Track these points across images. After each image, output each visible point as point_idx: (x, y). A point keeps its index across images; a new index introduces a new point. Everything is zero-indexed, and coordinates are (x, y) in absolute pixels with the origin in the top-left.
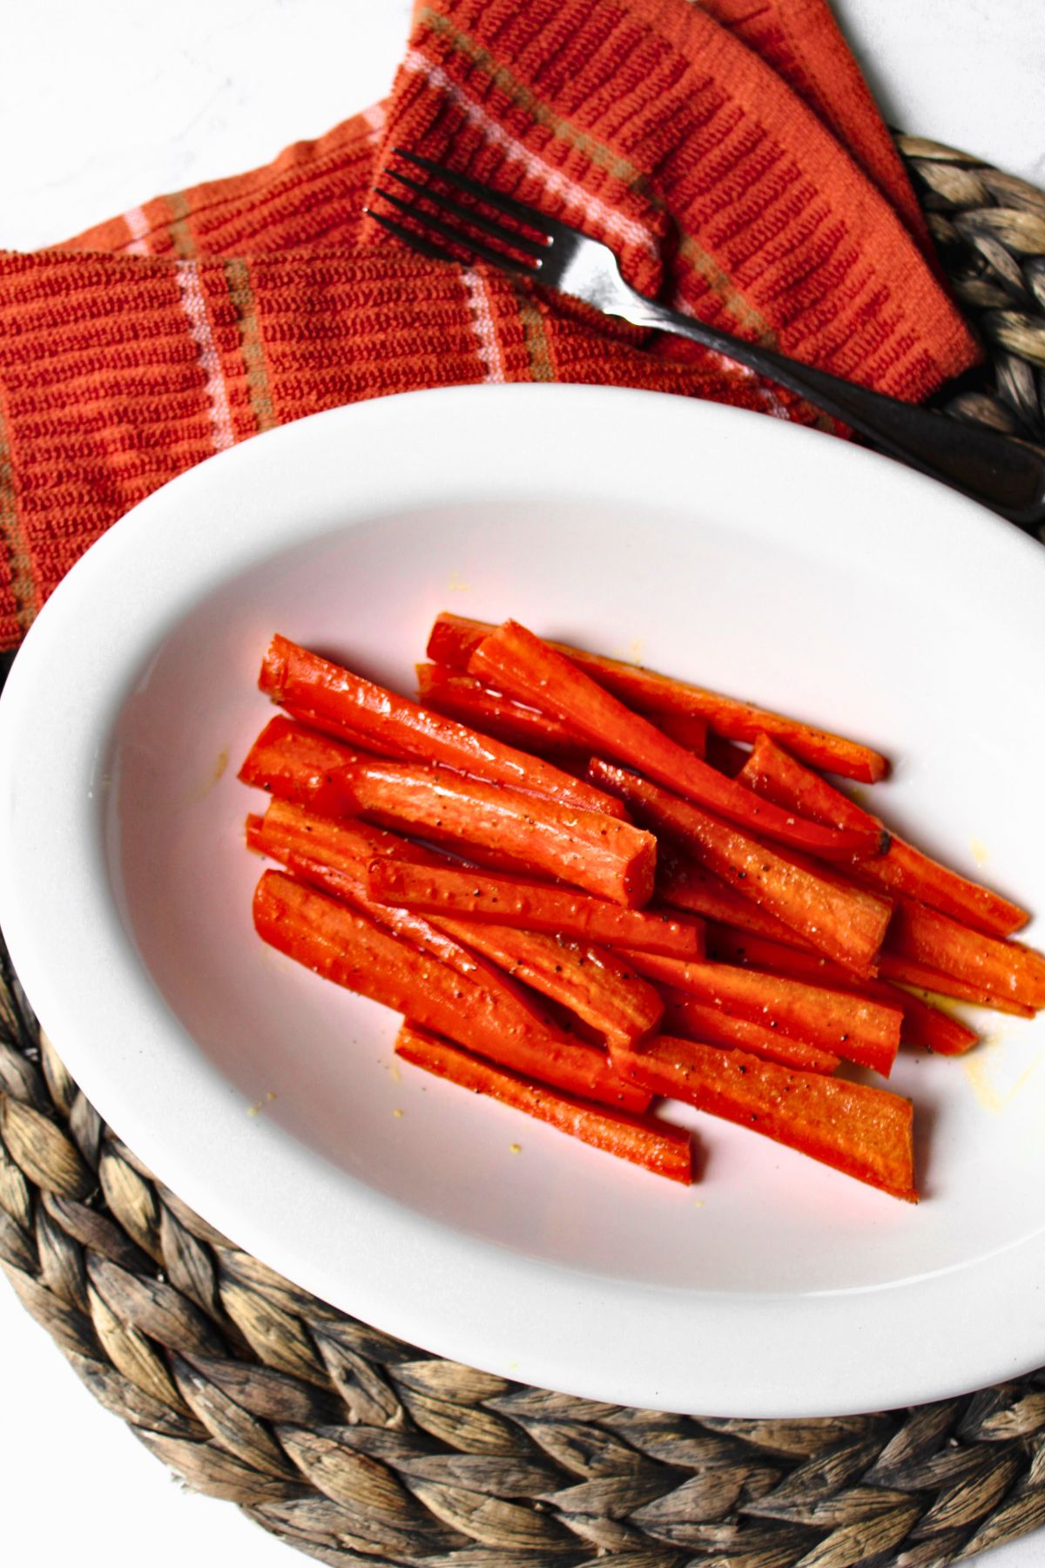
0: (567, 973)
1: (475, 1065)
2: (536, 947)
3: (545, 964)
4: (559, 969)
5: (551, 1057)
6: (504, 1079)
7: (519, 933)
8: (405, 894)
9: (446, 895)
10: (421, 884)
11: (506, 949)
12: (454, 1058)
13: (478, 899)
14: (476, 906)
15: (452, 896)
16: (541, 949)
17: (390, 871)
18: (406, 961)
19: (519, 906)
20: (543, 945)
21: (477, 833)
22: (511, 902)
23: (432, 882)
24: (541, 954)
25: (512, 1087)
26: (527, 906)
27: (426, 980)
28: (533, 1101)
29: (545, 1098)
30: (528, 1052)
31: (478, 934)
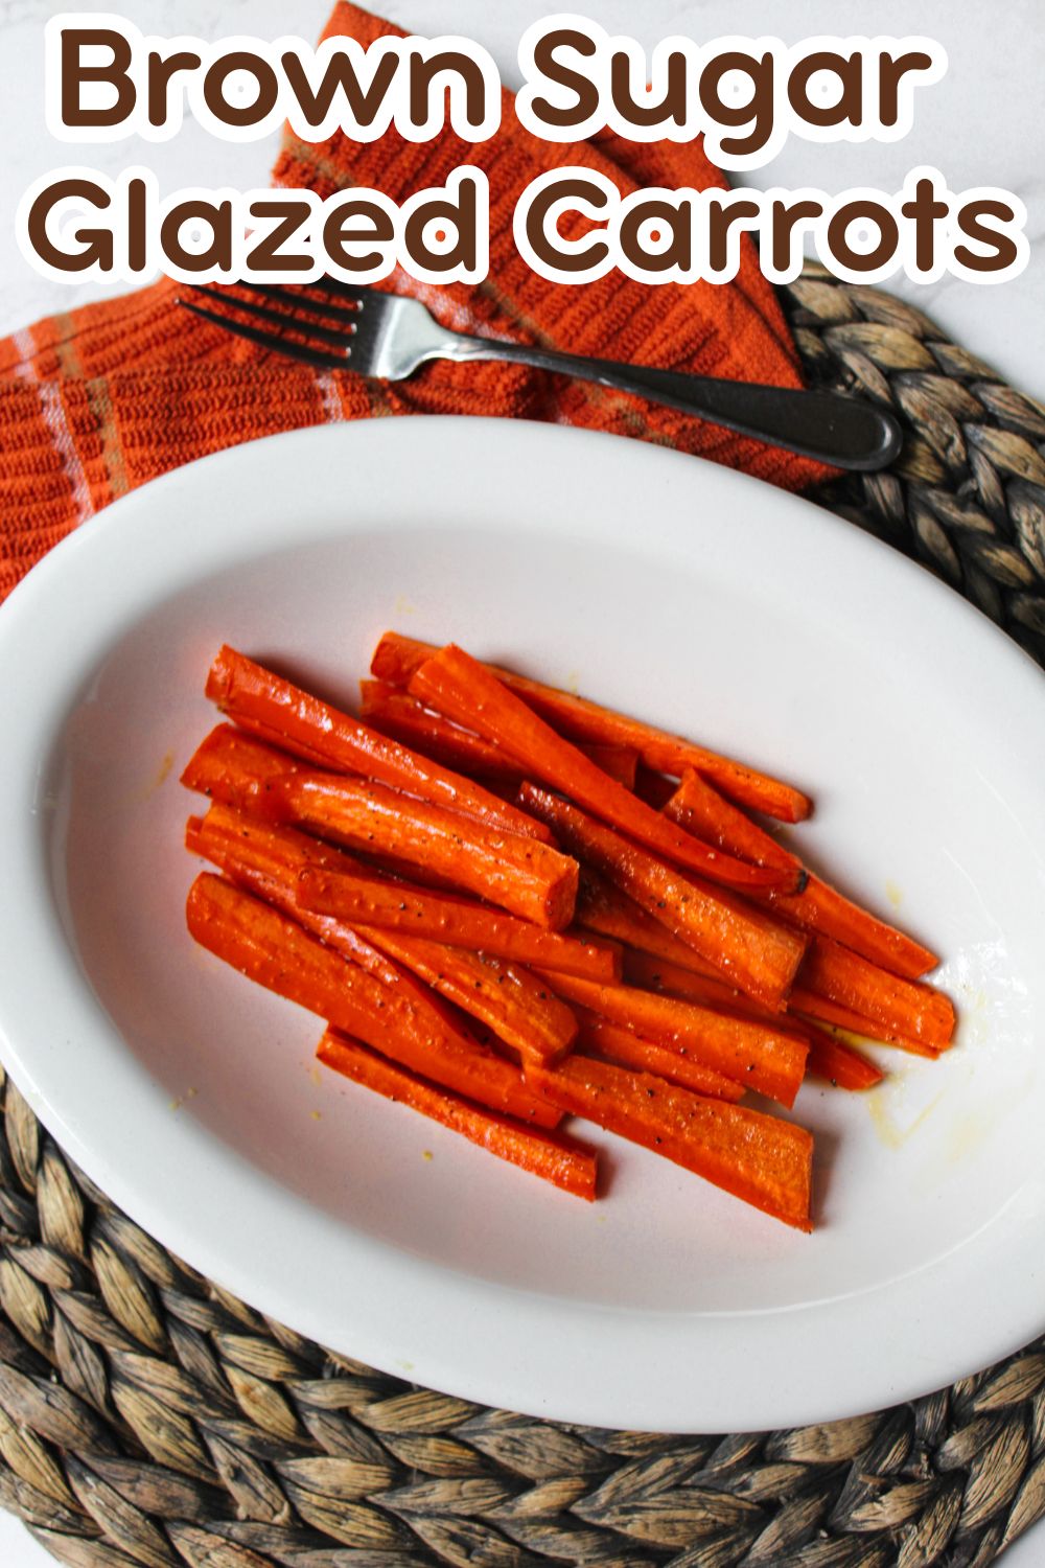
0: (486, 989)
1: (392, 1073)
2: (458, 962)
3: (465, 978)
4: (478, 985)
5: (466, 1070)
6: (420, 1088)
7: (443, 948)
8: (333, 903)
9: (373, 907)
10: (350, 895)
11: (429, 964)
12: (373, 1065)
13: (403, 912)
14: (401, 919)
15: (378, 907)
16: (462, 964)
17: (320, 880)
18: (332, 969)
19: (443, 922)
20: (465, 961)
21: (408, 849)
22: (436, 920)
23: (360, 894)
24: (462, 970)
25: (427, 1096)
26: (449, 923)
27: (351, 989)
28: (446, 1111)
29: (458, 1109)
30: (444, 1063)
31: (403, 947)
